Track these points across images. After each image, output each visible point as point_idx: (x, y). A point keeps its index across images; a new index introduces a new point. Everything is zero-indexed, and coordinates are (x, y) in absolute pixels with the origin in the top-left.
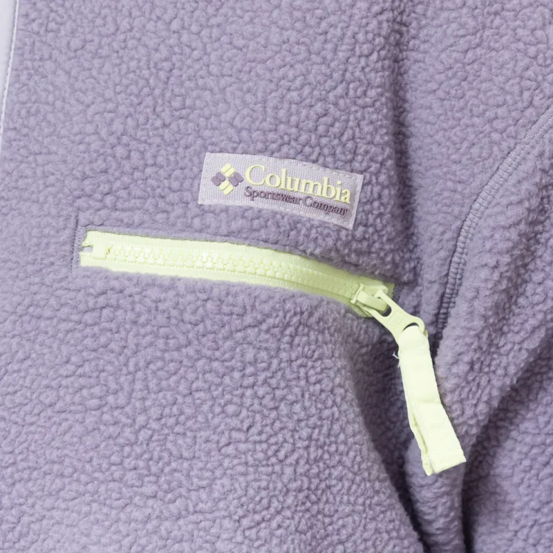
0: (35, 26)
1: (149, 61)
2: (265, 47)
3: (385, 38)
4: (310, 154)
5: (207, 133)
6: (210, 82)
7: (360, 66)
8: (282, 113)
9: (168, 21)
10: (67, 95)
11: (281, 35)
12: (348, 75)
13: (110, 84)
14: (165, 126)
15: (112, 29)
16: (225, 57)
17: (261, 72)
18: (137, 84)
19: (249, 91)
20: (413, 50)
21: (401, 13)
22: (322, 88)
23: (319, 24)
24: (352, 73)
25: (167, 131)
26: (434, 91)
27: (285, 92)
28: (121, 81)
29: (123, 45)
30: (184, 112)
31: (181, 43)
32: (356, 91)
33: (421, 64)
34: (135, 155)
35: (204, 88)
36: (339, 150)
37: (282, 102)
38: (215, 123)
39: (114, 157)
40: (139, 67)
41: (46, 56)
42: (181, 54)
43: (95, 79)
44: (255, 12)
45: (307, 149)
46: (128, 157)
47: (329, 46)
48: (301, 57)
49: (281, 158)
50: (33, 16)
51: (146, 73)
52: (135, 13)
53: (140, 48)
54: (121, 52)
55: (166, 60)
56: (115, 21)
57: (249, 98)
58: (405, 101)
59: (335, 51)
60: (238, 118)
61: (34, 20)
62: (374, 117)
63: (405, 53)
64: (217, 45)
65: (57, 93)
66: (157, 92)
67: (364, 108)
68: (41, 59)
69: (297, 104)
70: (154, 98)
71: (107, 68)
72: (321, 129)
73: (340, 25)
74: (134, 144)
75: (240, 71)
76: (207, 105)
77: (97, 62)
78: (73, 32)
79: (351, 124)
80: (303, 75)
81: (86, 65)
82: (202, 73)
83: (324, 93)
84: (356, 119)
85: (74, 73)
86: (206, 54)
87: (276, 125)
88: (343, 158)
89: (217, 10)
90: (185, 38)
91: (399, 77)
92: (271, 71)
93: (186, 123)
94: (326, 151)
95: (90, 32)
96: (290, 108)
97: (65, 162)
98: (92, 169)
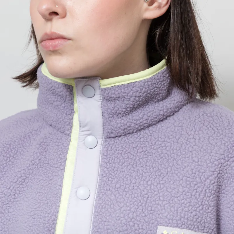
0: (105, 179)
1: (141, 194)
2: (178, 193)
3: (215, 191)
4: (191, 228)
5: (159, 220)
6: (160, 202)
7: (207, 200)
8: (182, 215)
9: (147, 181)
10: (115, 203)
11: (183, 189)
12: (203, 203)
13: (129, 201)
14: (145, 216)
15: (129, 183)
16: (165, 194)
17: (176, 201)
18: (137, 202)
19: (172, 206)
20: (223, 193)
21: (220, 182)
22: (195, 207)
23: (195, 186)
24: (205, 202)
25: (146, 218)
26: (230, 207)
27: (183, 208)
28: (132, 200)
29: (133, 188)
30: (152, 212)
31: (151, 189)
32: (206, 208)
33: (225, 198)
34: (136, 225)
35: (158, 204)
36: (200, 226)
37: (182, 211)
38: (161, 216)
39: (129, 225)
40: (138, 196)
41: (108, 189)
42: (151, 192)
43: (124, 199)
44: (175, 180)
45: (190, 226)
46: (134, 226)
47: (198, 194)
48: (189, 197)
49: (182, 229)
50: (104, 175)
51: (140, 198)
52: (137, 177)
53: (138, 190)
54: (132, 190)
55: (146, 194)
56: (130, 179)
57: (172, 209)
58: (220, 209)
59: (199, 195)
60: (169, 215)
61: (105, 177)
62: (211, 216)
63: (220, 194)
64: (162, 190)
65: (111, 202)
66: (143, 205)
67: (208, 213)
68: (107, 190)
69: (187, 212)
70: (142, 207)
71: (128, 195)
72: (195, 220)
73: (201, 187)
74: (136, 221)
75: (170, 200)
76: (159, 210)
77: (124, 193)
78: (117, 182)
79: (204, 218)
80: (190, 203)
81: (121, 193)
82: (157, 199)
83: (196, 208)
84: (205, 216)
85: (117, 195)
86: (159, 193)
87: (181, 218)
88: (201, 229)
89: (163, 178)
90: (152, 187)
91: (219, 202)
92: (179, 200)
93: (152, 216)
94: (196, 227)
95: (123, 183)
96: (185, 213)
97: (114, 226)
98: (122, 229)
